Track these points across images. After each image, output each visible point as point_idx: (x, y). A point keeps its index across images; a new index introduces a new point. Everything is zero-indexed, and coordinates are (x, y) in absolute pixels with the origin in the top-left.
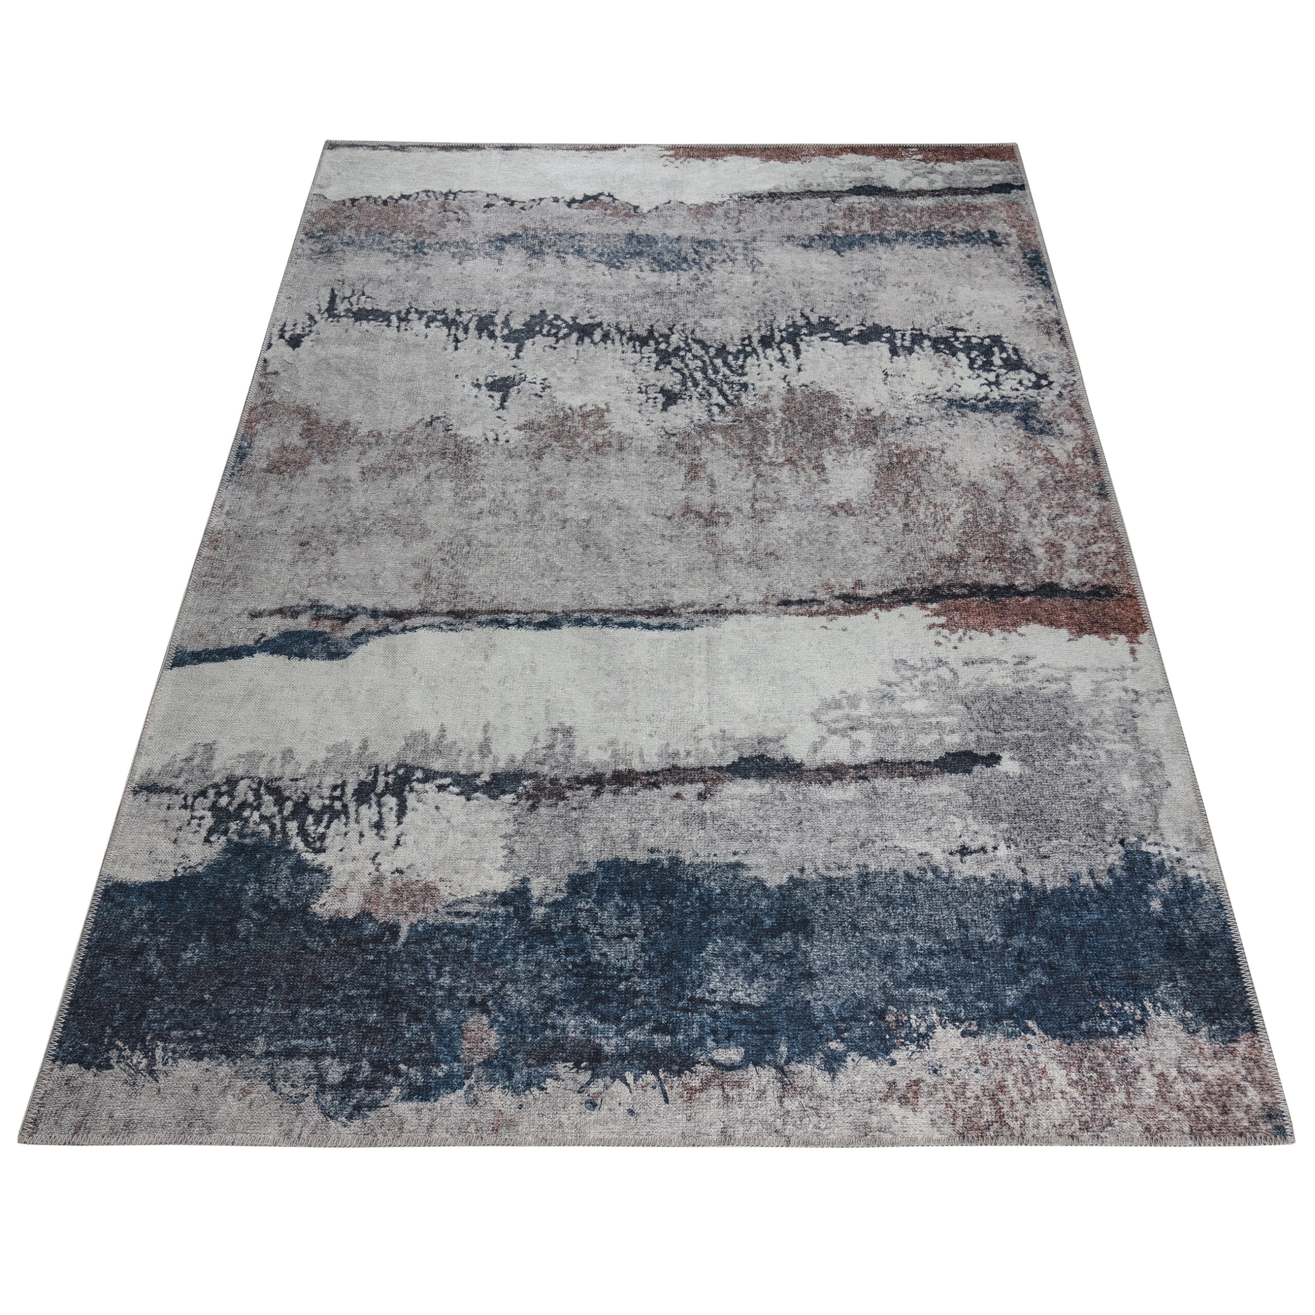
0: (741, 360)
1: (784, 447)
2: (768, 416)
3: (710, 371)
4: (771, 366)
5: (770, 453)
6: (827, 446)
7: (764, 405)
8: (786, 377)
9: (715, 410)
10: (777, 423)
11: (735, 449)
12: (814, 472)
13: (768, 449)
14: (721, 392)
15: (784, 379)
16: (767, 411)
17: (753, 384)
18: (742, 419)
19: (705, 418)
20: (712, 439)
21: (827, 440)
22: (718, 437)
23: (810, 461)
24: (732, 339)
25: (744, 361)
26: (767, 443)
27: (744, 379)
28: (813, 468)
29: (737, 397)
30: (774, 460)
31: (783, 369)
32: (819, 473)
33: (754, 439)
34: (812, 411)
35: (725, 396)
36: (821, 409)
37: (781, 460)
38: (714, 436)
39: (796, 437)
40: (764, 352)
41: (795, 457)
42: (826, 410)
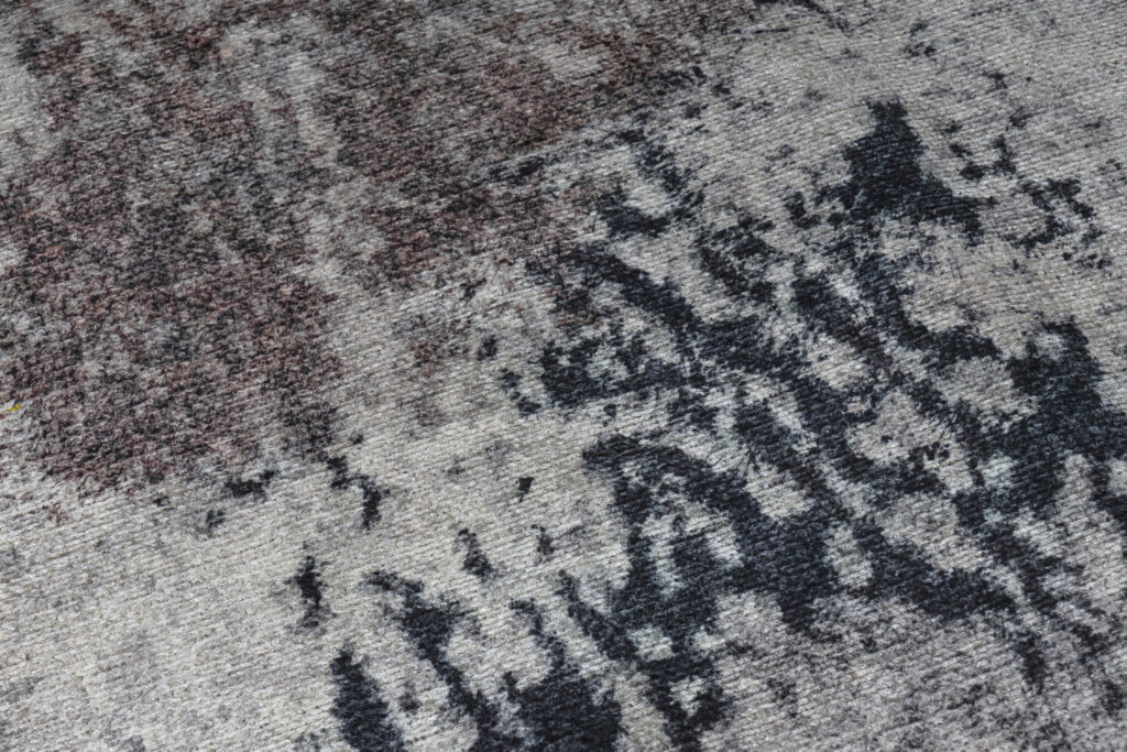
0: (660, 552)
1: (246, 109)
2: (374, 243)
3: (787, 416)
4: (478, 565)
5: (298, 62)
6: (37, 172)
7: (422, 301)
8: (371, 513)
9: (648, 198)
10: (319, 222)
11: (465, 32)
12: (69, 27)
13: (313, 79)
14: (667, 306)
15: (373, 499)
16: (395, 269)
17: (528, 408)
18: (497, 190)
19: (675, 137)
20: (590, 41)
21: (48, 201)
22: (566, 63)
23: (104, 70)
24: (784, 692)
25: (637, 545)
26: (329, 107)
27: (587, 427)
28: (75, 42)
29: (574, 305)
30: (268, 34)
31: (402, 558)
32: (48, 30)
33: (398, 107)
34: (162, 332)
35: (638, 289)
36: (122, 362)
37: (238, 38)
38: (588, 63)
39: (203, 174)
40: (558, 650)
41: (175, 74)
42: (91, 367)
